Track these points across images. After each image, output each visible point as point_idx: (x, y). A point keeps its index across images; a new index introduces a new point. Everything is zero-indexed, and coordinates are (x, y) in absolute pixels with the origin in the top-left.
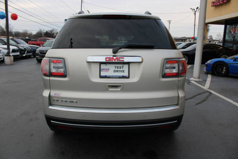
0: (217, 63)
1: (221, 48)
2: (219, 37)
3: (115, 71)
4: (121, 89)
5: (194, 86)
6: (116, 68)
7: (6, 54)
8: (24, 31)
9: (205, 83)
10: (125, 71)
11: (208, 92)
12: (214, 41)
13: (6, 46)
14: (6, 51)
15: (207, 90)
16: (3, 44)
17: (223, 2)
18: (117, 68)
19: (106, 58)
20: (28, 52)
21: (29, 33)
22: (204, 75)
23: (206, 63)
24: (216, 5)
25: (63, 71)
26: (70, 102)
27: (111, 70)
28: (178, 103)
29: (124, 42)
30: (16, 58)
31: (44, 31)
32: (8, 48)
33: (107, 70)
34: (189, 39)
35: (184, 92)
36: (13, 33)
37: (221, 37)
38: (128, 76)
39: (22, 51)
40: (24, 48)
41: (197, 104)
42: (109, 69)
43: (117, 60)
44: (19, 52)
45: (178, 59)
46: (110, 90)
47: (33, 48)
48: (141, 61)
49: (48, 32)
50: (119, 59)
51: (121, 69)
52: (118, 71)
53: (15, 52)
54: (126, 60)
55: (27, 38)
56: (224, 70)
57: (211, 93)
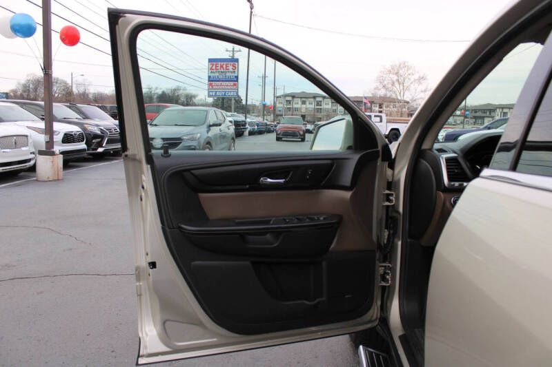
7: (42, 148)
13: (42, 124)
14: (42, 139)
20: (110, 142)
32: (49, 131)
34: (503, 108)
40: (101, 131)
44: (85, 142)
53: (73, 142)
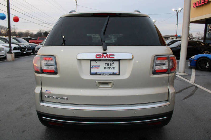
0: (200, 59)
1: (203, 44)
2: (198, 34)
3: (105, 68)
4: (111, 86)
5: (180, 80)
6: (106, 65)
7: (8, 51)
8: (26, 31)
9: (190, 77)
10: (115, 68)
11: (194, 86)
12: (194, 38)
13: (8, 45)
14: (8, 49)
15: (193, 84)
16: (6, 43)
17: (204, 3)
18: (108, 65)
19: (96, 55)
20: (28, 50)
21: (30, 33)
22: (189, 70)
23: (190, 59)
24: (198, 6)
25: (54, 68)
26: (61, 98)
27: (101, 67)
28: (168, 99)
29: (114, 40)
30: (17, 55)
31: (43, 31)
32: (10, 46)
33: (98, 67)
34: (172, 37)
35: (174, 87)
36: (17, 33)
37: (200, 35)
38: (118, 73)
39: (23, 49)
40: (25, 46)
41: (185, 98)
42: (99, 66)
43: (108, 57)
44: (20, 50)
45: (168, 56)
46: (100, 86)
47: (33, 46)
48: (131, 58)
49: (47, 32)
50: (109, 56)
51: (112, 66)
52: (109, 68)
53: (17, 50)
54: (116, 57)
55: (29, 37)
56: (208, 65)
57: (197, 87)
